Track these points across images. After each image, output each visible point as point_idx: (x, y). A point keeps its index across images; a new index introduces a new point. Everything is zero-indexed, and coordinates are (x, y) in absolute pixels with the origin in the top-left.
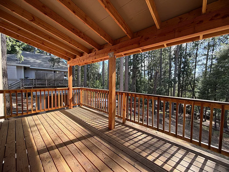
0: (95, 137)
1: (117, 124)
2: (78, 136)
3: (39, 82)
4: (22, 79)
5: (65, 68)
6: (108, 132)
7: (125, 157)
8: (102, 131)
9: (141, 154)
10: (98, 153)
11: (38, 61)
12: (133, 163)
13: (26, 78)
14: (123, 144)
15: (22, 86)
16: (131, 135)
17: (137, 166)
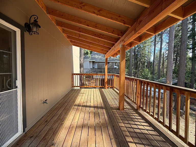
0: (104, 110)
1: (130, 108)
2: (96, 105)
3: (99, 70)
4: (91, 68)
5: (115, 60)
6: (115, 111)
7: (111, 131)
8: (112, 108)
9: (126, 137)
10: (97, 119)
11: (100, 57)
12: (112, 137)
13: (93, 68)
14: (119, 123)
15: (91, 73)
16: (133, 121)
17: (113, 141)
